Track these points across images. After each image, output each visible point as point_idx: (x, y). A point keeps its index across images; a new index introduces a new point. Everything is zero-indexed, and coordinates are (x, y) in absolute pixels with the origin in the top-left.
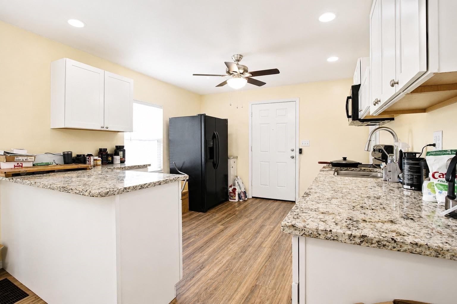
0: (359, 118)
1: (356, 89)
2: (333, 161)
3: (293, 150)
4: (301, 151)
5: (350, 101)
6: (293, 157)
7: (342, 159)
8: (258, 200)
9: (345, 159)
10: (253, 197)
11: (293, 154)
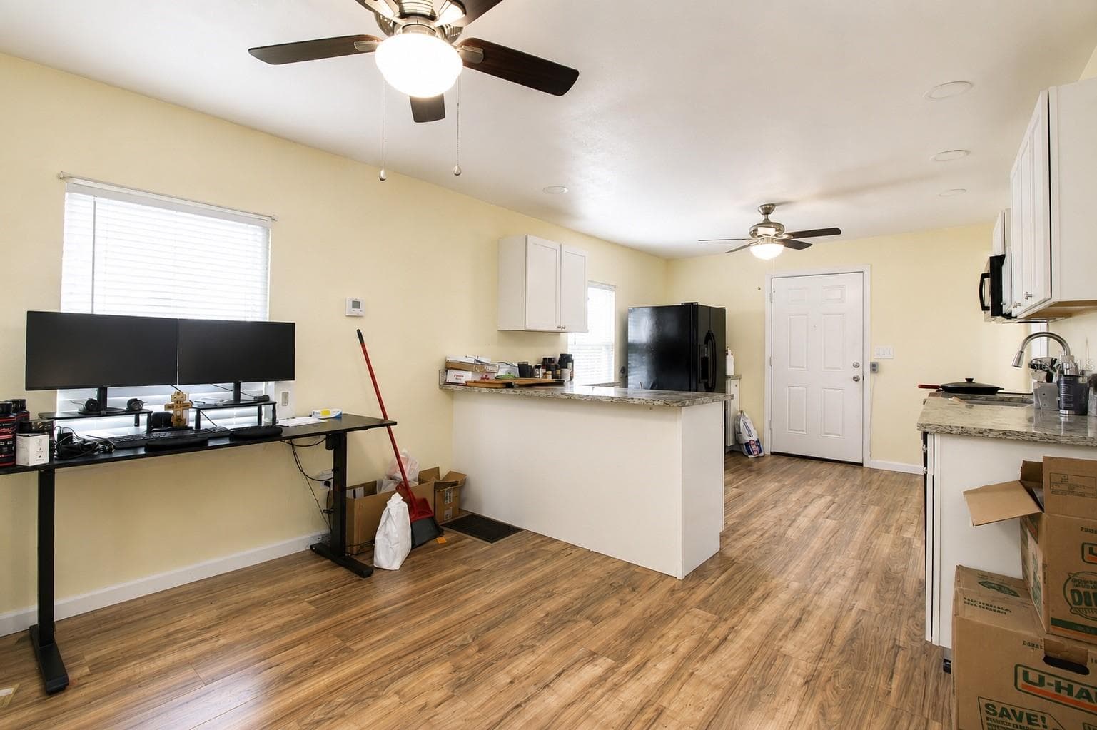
0: (1003, 312)
1: (997, 263)
2: (948, 384)
3: (856, 366)
4: (874, 367)
5: (987, 280)
6: (856, 379)
7: (965, 381)
8: (783, 460)
9: (970, 380)
10: (773, 454)
11: (857, 372)
